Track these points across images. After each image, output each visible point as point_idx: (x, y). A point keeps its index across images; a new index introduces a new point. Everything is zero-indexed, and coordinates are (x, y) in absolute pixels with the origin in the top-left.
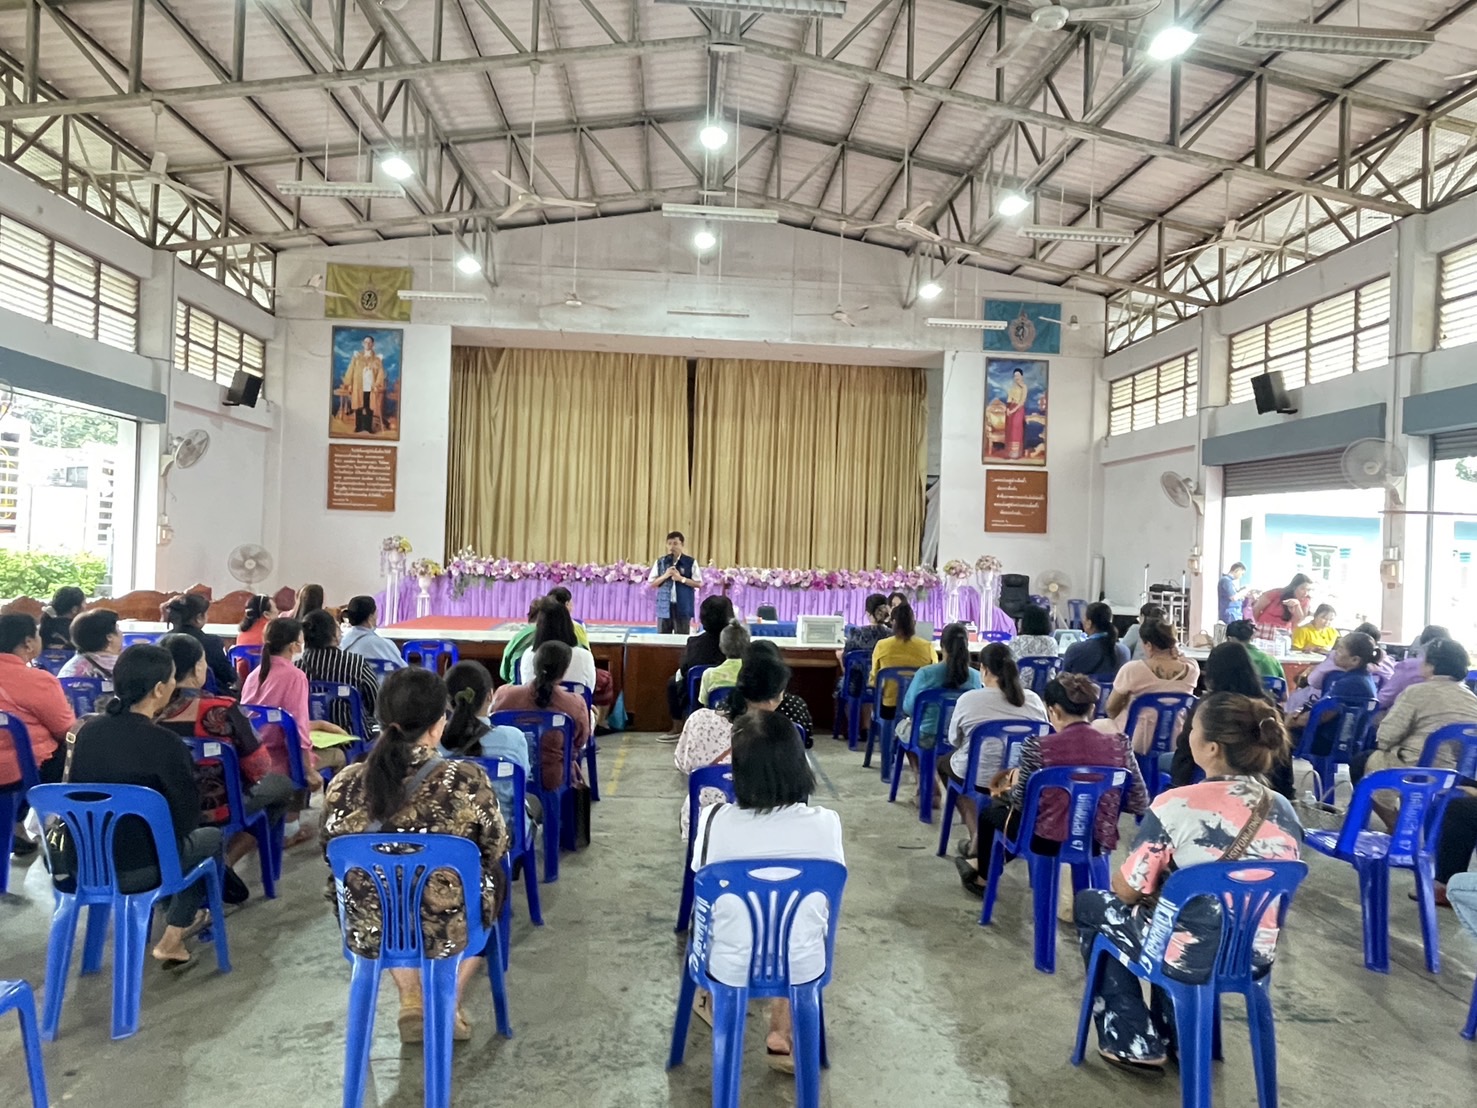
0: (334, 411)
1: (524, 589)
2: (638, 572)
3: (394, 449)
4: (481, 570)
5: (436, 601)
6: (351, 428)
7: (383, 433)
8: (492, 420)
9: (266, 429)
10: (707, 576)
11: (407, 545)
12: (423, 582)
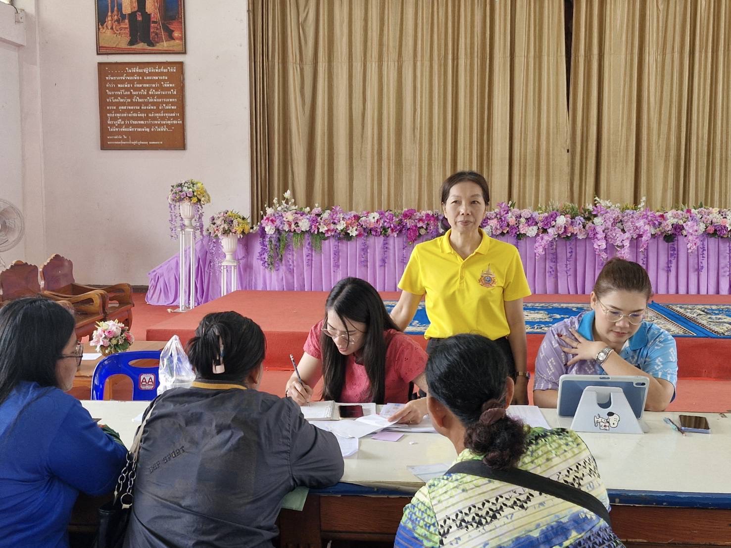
0: (101, 19)
1: (365, 250)
2: (531, 221)
3: (181, 64)
4: (304, 225)
5: (246, 270)
6: (123, 41)
7: (165, 45)
8: (301, 26)
9: (19, 46)
10: (641, 223)
11: (204, 193)
12: (227, 244)
